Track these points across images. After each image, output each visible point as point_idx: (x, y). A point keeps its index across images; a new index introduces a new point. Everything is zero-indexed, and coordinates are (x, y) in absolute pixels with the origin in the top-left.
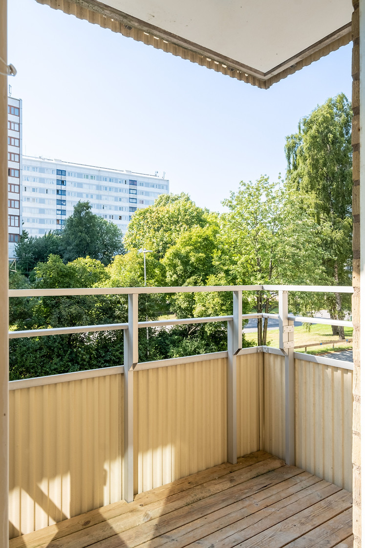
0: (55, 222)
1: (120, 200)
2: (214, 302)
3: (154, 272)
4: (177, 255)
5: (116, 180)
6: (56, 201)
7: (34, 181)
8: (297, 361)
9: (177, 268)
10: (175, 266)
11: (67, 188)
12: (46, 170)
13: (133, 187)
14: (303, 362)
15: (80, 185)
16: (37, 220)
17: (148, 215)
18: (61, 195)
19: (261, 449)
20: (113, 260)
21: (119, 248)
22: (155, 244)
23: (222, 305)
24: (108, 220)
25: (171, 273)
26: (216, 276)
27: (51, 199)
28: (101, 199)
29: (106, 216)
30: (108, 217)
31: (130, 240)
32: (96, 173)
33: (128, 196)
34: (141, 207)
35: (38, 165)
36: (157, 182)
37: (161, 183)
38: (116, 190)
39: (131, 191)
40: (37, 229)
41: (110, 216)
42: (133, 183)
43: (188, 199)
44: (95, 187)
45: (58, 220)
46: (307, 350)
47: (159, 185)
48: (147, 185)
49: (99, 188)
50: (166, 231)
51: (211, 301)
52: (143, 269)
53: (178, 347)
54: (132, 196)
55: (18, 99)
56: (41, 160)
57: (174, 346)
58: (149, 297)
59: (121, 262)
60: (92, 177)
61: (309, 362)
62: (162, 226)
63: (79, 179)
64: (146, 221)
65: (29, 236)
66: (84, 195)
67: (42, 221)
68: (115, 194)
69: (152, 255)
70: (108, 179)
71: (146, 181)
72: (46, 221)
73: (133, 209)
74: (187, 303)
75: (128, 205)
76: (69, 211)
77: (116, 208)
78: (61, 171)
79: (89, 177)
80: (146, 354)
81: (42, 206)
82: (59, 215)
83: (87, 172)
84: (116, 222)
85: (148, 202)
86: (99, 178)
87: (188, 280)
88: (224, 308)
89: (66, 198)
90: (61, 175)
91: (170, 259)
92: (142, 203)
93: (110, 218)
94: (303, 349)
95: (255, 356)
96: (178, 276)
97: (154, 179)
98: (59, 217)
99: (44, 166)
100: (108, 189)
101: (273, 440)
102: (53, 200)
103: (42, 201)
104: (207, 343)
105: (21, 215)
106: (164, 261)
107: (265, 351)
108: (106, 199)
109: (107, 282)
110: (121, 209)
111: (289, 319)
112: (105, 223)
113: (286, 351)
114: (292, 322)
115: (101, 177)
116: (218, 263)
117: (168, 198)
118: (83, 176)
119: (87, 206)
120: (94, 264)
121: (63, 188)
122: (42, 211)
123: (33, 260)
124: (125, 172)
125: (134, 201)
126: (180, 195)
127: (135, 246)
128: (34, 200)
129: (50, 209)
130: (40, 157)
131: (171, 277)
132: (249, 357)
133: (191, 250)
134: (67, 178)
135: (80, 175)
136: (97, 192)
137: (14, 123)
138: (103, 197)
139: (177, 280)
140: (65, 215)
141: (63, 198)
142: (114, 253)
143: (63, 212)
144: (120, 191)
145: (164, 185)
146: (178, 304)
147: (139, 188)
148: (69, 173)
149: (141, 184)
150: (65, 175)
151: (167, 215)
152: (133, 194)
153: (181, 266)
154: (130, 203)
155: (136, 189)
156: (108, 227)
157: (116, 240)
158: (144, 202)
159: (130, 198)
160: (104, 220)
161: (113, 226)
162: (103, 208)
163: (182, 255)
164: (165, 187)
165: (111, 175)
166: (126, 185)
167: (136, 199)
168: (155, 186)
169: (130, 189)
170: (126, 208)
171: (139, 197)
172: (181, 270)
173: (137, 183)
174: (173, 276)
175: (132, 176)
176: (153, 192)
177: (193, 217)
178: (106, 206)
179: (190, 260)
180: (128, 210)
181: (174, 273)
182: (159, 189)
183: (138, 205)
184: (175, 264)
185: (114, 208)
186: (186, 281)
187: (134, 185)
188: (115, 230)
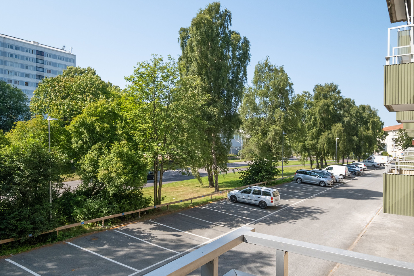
1: (27, 67)
2: (117, 167)
3: (60, 138)
4: (83, 124)
5: (23, 49)
9: (83, 136)
10: (81, 134)
13: (40, 57)
20: (15, 125)
21: (24, 111)
22: (61, 112)
23: (124, 169)
25: (76, 139)
26: (119, 144)
28: (5, 64)
30: (13, 82)
31: (36, 105)
32: (1, 40)
33: (35, 64)
34: (49, 76)
36: (64, 55)
37: (68, 56)
38: (23, 58)
39: (39, 61)
41: (16, 82)
42: (40, 53)
46: (193, 202)
47: (66, 59)
48: (55, 57)
49: (3, 54)
51: (114, 165)
52: (47, 135)
53: (82, 207)
54: (39, 65)
57: (78, 206)
58: (52, 163)
59: (23, 128)
62: (69, 95)
68: (21, 62)
69: (58, 122)
70: (14, 47)
71: (54, 53)
73: (40, 77)
74: (92, 167)
75: (34, 73)
77: (22, 75)
80: (49, 218)
84: (20, 87)
85: (55, 72)
86: (4, 45)
87: (93, 147)
88: (125, 171)
91: (75, 127)
92: (49, 72)
94: (189, 201)
96: (83, 142)
97: (61, 52)
100: (14, 56)
104: (110, 202)
106: (70, 128)
108: (11, 65)
109: (7, 147)
110: (27, 76)
112: (8, 87)
115: (6, 44)
116: (120, 132)
124: (32, 43)
125: (42, 70)
126: (87, 69)
127: (41, 111)
131: (77, 142)
133: (95, 120)
138: (8, 63)
139: (83, 146)
142: (19, 116)
144: (27, 59)
145: (71, 59)
146: (83, 168)
147: (46, 58)
149: (49, 56)
152: (40, 63)
153: (87, 134)
154: (37, 72)
155: (43, 59)
156: (12, 91)
157: (21, 104)
158: (51, 72)
159: (37, 67)
160: (7, 84)
161: (17, 90)
162: (8, 74)
163: (87, 124)
164: (72, 61)
165: (17, 44)
166: (32, 54)
167: (43, 68)
168: (62, 58)
169: (37, 59)
170: (32, 76)
171: (46, 67)
172: (87, 137)
173: (45, 54)
174: (79, 143)
175: (40, 47)
176: (61, 64)
177: (98, 89)
178: (12, 72)
179: (95, 129)
180: (35, 78)
181: (80, 139)
182: (66, 62)
183: (45, 74)
184: (81, 132)
185: (20, 74)
186: (91, 147)
187: (41, 55)
188: (20, 95)
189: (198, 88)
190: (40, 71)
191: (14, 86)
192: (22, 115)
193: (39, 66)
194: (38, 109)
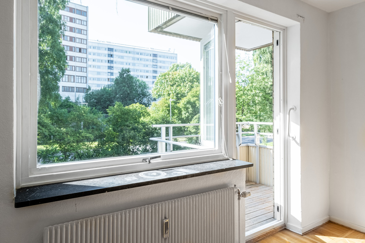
0: (107, 80)
1: (147, 66)
3: (175, 112)
4: (189, 102)
5: (145, 54)
6: (107, 68)
7: (94, 55)
8: (260, 148)
9: (189, 110)
10: (187, 109)
11: (114, 59)
12: (101, 48)
13: (155, 58)
14: (263, 148)
15: (122, 57)
16: (95, 79)
17: (167, 76)
18: (111, 63)
19: (247, 180)
21: (147, 96)
24: (139, 78)
25: (185, 112)
27: (104, 66)
28: (135, 65)
29: (138, 76)
30: (139, 76)
31: (155, 92)
32: (132, 50)
33: (152, 63)
34: (161, 71)
35: (96, 45)
36: (170, 55)
37: (173, 55)
38: (145, 60)
39: (154, 61)
40: (96, 84)
41: (141, 76)
42: (155, 55)
43: (190, 67)
44: (131, 58)
45: (108, 79)
47: (171, 57)
48: (164, 57)
49: (134, 59)
50: (177, 86)
55: (86, 6)
56: (98, 42)
59: (156, 106)
60: (129, 52)
61: (265, 148)
62: (175, 83)
63: (122, 53)
64: (166, 80)
65: (92, 89)
66: (125, 64)
67: (99, 79)
68: (144, 63)
70: (139, 54)
71: (163, 54)
72: (101, 79)
73: (155, 72)
75: (152, 69)
76: (115, 73)
78: (111, 49)
79: (128, 52)
81: (99, 70)
82: (109, 76)
83: (126, 49)
84: (145, 80)
85: (164, 68)
86: (134, 53)
87: (195, 117)
89: (114, 65)
90: (111, 51)
91: (184, 104)
92: (161, 67)
93: (141, 77)
95: (245, 147)
97: (168, 53)
98: (109, 77)
99: (100, 46)
100: (139, 59)
101: (252, 177)
102: (106, 66)
103: (99, 67)
105: (88, 76)
106: (180, 105)
107: (249, 145)
108: (138, 66)
109: (148, 117)
110: (147, 72)
111: (258, 134)
112: (138, 80)
113: (257, 144)
114: (259, 135)
115: (135, 52)
117: (178, 66)
118: (124, 51)
119: (128, 71)
120: (141, 107)
121: (112, 59)
122: (99, 73)
123: (95, 104)
124: (150, 49)
125: (156, 67)
126: (185, 64)
128: (94, 66)
129: (104, 72)
130: (98, 40)
131: (185, 114)
132: (243, 147)
133: (196, 100)
134: (114, 53)
135: (122, 51)
136: (132, 61)
137: (84, 21)
138: (136, 65)
139: (189, 116)
140: (113, 75)
141: (112, 65)
142: (145, 99)
143: (112, 74)
144: (147, 60)
145: (174, 57)
147: (158, 59)
148: (115, 50)
149: (160, 56)
150: (113, 51)
151: (178, 77)
152: (155, 62)
153: (191, 109)
154: (153, 68)
155: (156, 59)
156: (140, 83)
157: (145, 91)
158: (162, 67)
159: (153, 65)
160: (137, 79)
161: (143, 82)
162: (137, 71)
163: (191, 102)
164: (175, 58)
165: (141, 51)
166: (150, 57)
167: (157, 65)
168: (169, 57)
169: (153, 60)
170: (150, 71)
171: (159, 64)
172: (191, 110)
173: (158, 55)
174: (186, 114)
175: (154, 51)
176: (168, 62)
177: (194, 78)
178: (138, 70)
179: (196, 105)
180: (152, 73)
181: (187, 112)
182: (171, 59)
183: (158, 70)
184: (187, 107)
185: (143, 71)
186: (194, 117)
187: (156, 57)
188: (145, 85)
189: (269, 73)
190: (155, 68)
191: (141, 79)
192: (146, 98)
193: (154, 64)
194: (157, 94)
